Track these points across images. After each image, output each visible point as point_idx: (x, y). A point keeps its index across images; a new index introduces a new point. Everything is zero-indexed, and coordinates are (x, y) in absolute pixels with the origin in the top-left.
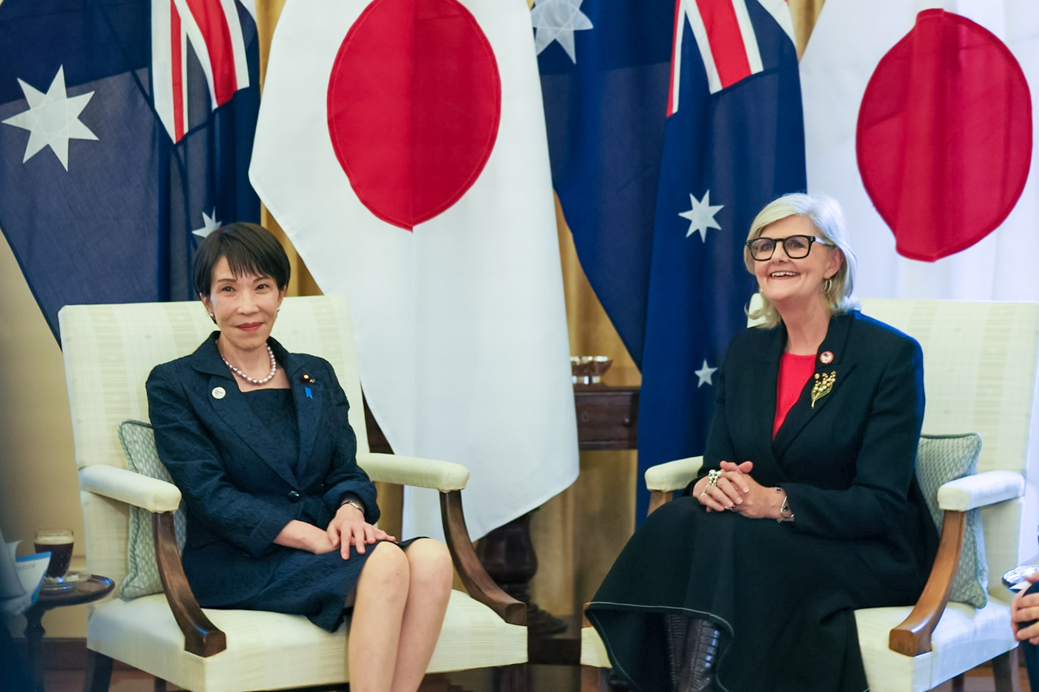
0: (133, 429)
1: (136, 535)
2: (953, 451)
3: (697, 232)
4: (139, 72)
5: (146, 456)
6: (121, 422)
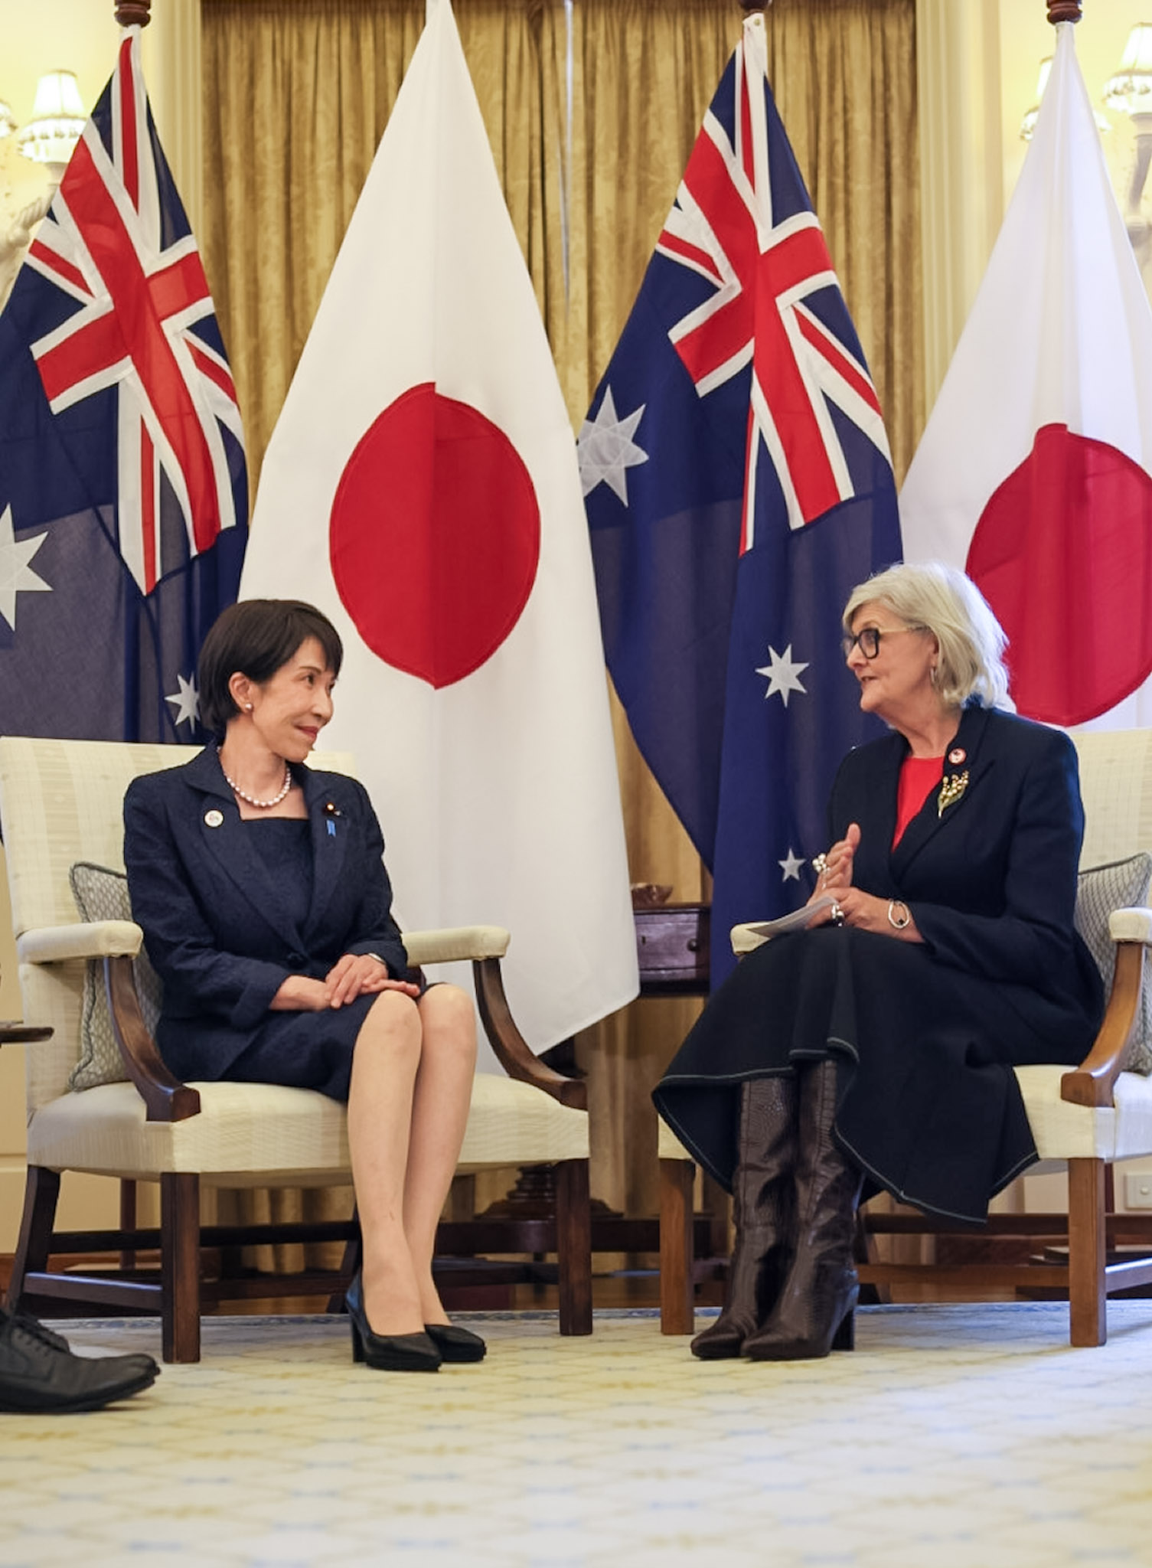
0: (89, 874)
1: (92, 1009)
2: (1117, 879)
3: (778, 693)
4: (101, 509)
5: (103, 908)
6: (72, 866)
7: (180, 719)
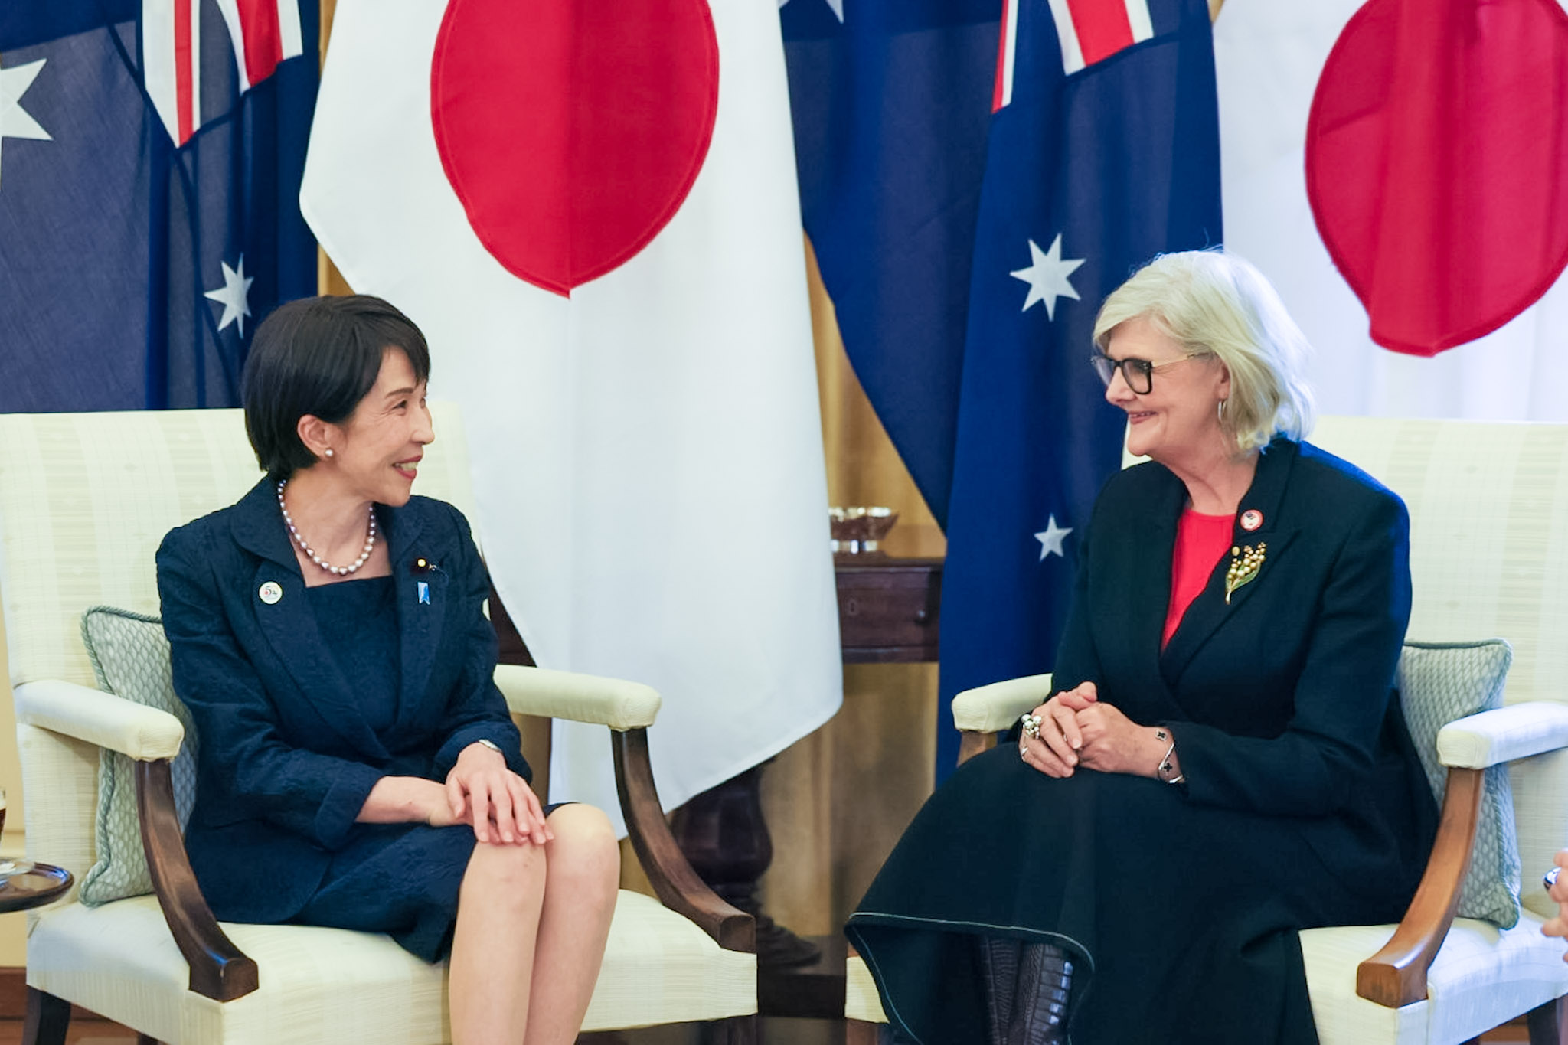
0: (106, 622)
1: (110, 799)
2: (1463, 670)
3: (1041, 304)
4: (119, 27)
5: (126, 668)
6: (85, 611)
7: (224, 323)
